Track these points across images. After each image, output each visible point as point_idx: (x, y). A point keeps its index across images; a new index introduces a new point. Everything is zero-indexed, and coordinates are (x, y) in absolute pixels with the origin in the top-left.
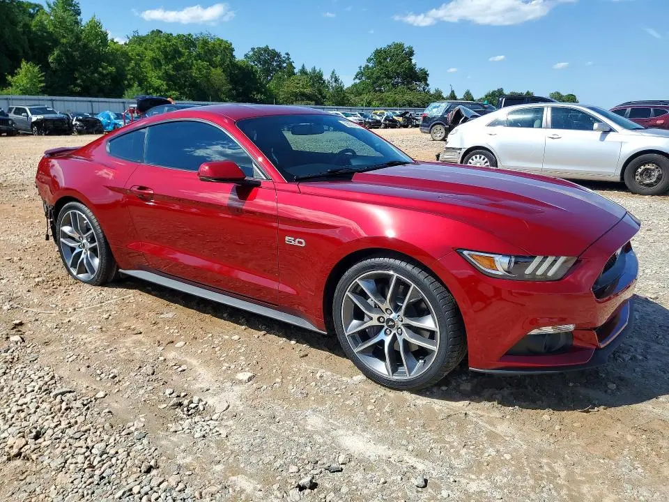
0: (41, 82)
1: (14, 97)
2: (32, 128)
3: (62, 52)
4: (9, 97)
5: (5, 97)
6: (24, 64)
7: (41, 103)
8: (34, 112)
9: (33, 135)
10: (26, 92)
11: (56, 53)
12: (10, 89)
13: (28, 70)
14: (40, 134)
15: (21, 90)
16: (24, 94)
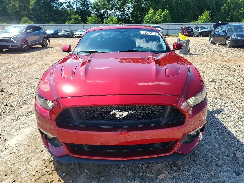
0: (209, 18)
1: (199, 24)
2: (199, 34)
3: (227, 5)
4: (197, 24)
5: (196, 24)
6: (205, 12)
7: (204, 25)
8: (201, 29)
9: (198, 37)
10: (203, 22)
11: (225, 5)
12: (198, 21)
13: (205, 14)
14: (200, 37)
15: (202, 21)
16: (202, 22)
